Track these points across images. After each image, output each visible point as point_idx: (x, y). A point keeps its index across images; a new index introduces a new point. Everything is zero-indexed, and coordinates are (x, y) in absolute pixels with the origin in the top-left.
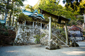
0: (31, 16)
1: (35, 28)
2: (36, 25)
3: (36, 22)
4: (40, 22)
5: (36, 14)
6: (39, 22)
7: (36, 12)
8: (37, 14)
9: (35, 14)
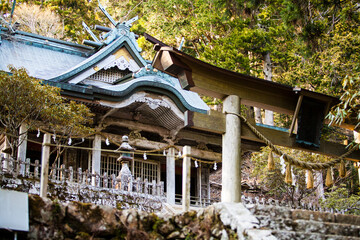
0: (75, 81)
1: (113, 191)
2: (125, 168)
3: (125, 145)
4: (156, 146)
5: (121, 60)
6: (145, 143)
7: (124, 46)
8: (133, 66)
9: (107, 64)
